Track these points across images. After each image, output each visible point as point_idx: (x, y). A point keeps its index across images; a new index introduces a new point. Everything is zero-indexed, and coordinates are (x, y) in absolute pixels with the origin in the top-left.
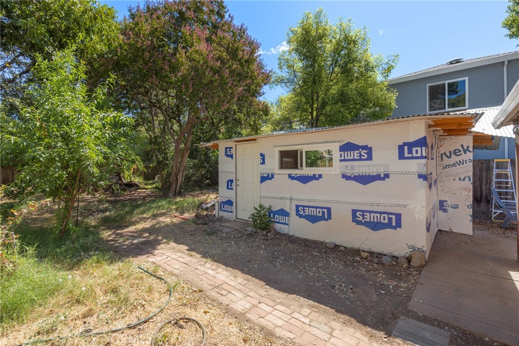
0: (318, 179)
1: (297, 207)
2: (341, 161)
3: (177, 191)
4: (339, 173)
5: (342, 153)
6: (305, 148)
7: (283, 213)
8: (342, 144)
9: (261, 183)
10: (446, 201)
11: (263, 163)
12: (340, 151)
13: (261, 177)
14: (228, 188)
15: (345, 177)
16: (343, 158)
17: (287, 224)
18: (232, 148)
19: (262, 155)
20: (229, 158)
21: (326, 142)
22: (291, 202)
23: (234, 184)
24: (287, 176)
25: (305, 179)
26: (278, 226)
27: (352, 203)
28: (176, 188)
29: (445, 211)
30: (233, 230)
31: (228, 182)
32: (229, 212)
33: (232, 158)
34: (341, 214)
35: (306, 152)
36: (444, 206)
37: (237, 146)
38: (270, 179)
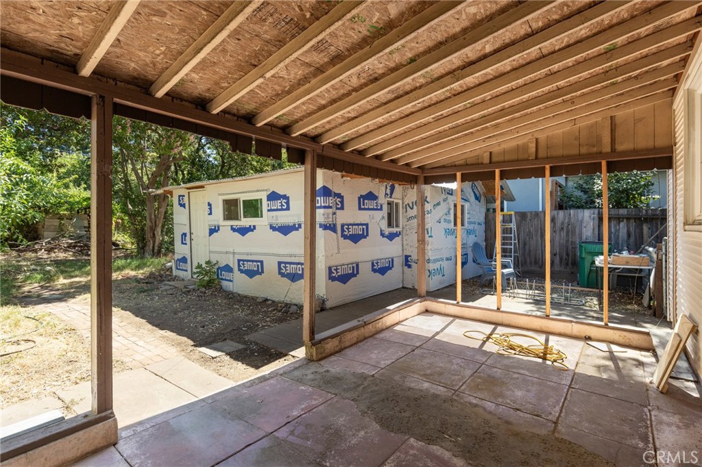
0: (252, 231)
1: (239, 261)
2: (269, 210)
3: (156, 251)
4: (267, 224)
5: (269, 202)
6: (243, 197)
7: (228, 269)
8: (269, 193)
9: (210, 236)
10: (410, 256)
11: (210, 214)
12: (268, 200)
13: (210, 229)
14: (182, 243)
15: (273, 228)
16: (269, 208)
17: (232, 281)
18: (184, 196)
19: (210, 205)
20: (182, 208)
21: (258, 191)
22: (234, 256)
23: (188, 238)
24: (230, 227)
25: (243, 231)
26: (224, 284)
27: (278, 255)
28: (153, 247)
29: (409, 266)
30: (171, 287)
31: (182, 235)
32: (184, 270)
33: (185, 208)
34: (271, 266)
35: (244, 201)
36: (408, 261)
37: (191, 193)
38: (217, 231)
